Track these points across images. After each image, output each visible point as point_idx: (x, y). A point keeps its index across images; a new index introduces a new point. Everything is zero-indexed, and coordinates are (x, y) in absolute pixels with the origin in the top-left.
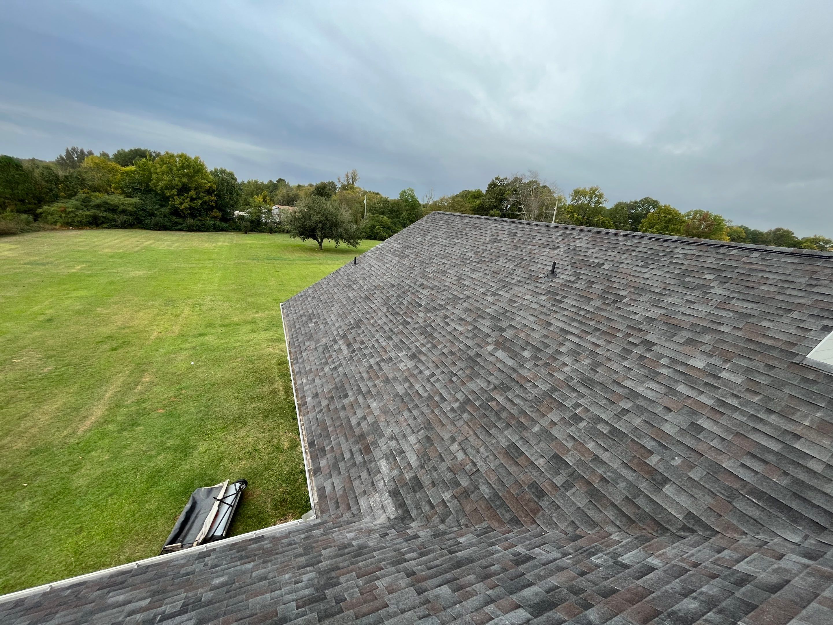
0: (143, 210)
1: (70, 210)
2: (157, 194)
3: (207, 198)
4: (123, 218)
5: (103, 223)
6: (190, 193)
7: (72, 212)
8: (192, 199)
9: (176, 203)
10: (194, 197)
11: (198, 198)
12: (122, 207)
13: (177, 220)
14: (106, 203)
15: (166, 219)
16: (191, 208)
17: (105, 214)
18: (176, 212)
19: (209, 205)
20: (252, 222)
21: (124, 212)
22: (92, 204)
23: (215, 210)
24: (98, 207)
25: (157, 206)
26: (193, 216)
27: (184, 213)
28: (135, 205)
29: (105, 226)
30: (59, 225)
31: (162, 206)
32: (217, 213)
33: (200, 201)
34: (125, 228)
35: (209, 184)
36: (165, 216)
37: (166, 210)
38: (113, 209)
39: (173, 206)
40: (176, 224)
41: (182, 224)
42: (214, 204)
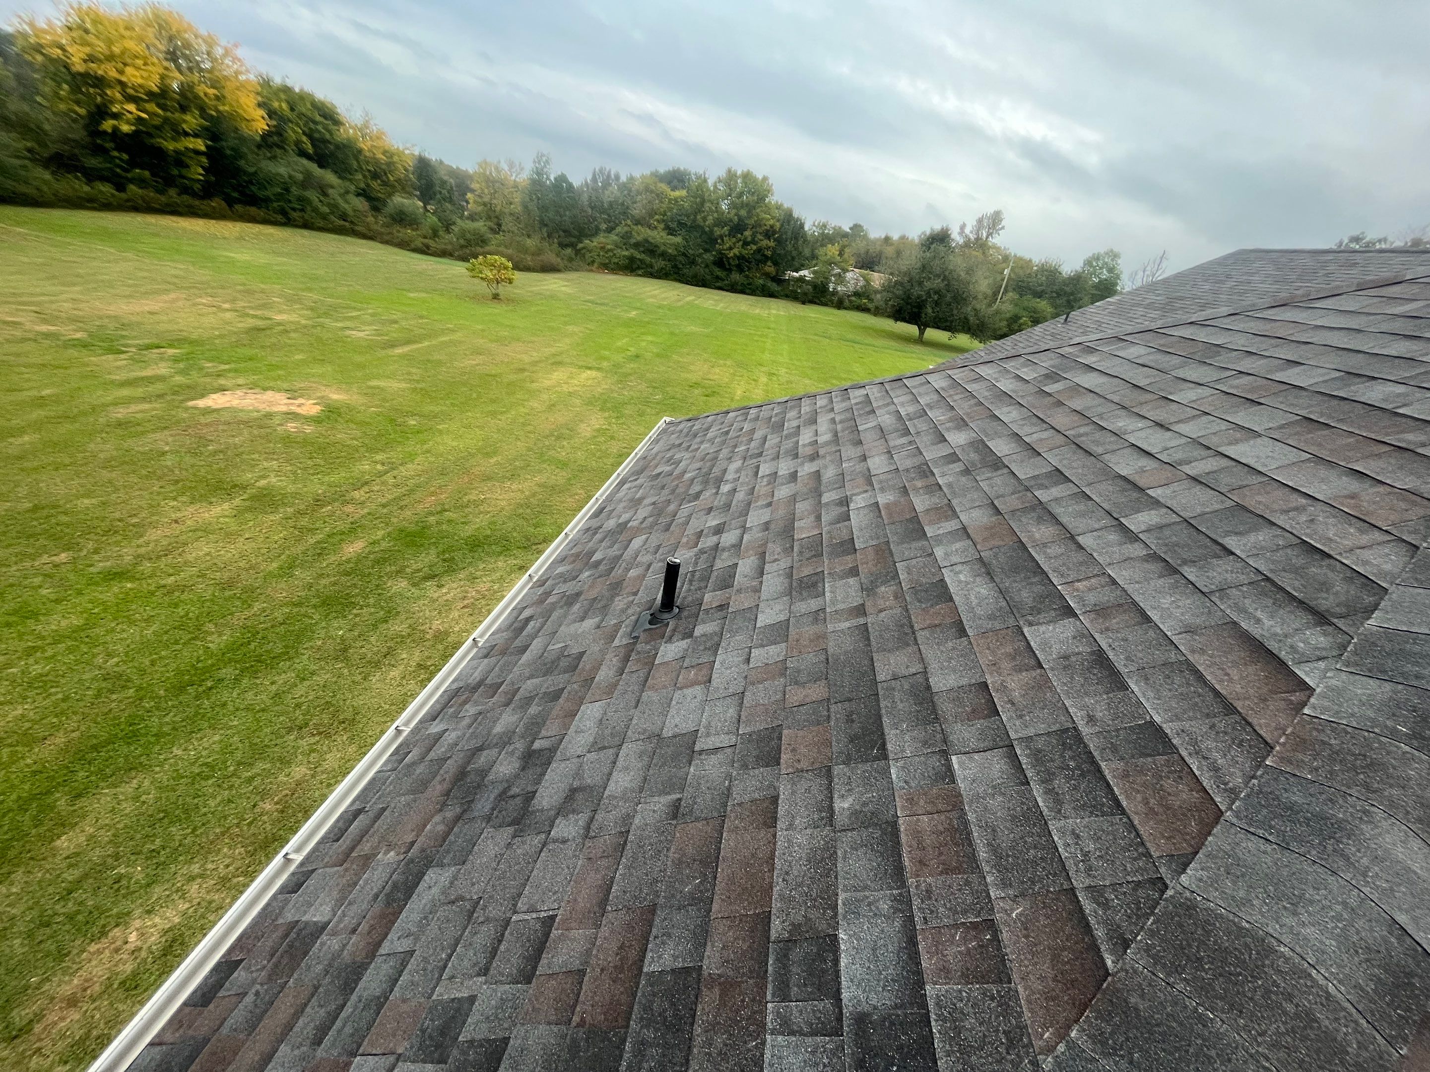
0: (684, 254)
1: (609, 247)
2: (704, 232)
4: (659, 264)
5: (639, 268)
6: (745, 233)
7: (611, 250)
8: (745, 244)
9: (725, 247)
10: (749, 239)
11: (754, 242)
12: (662, 248)
13: (719, 274)
14: (647, 241)
15: (707, 270)
16: (741, 257)
17: (643, 256)
18: (721, 262)
19: (764, 255)
20: (815, 287)
21: (663, 255)
22: (633, 241)
23: (769, 263)
24: (637, 245)
25: (701, 251)
26: (740, 269)
27: (729, 264)
28: (676, 246)
29: (640, 272)
30: (596, 265)
31: (706, 250)
32: (770, 268)
34: (660, 278)
35: (772, 222)
36: (707, 266)
37: (709, 257)
38: (651, 249)
39: (720, 252)
40: (718, 278)
41: (723, 280)
42: (769, 253)
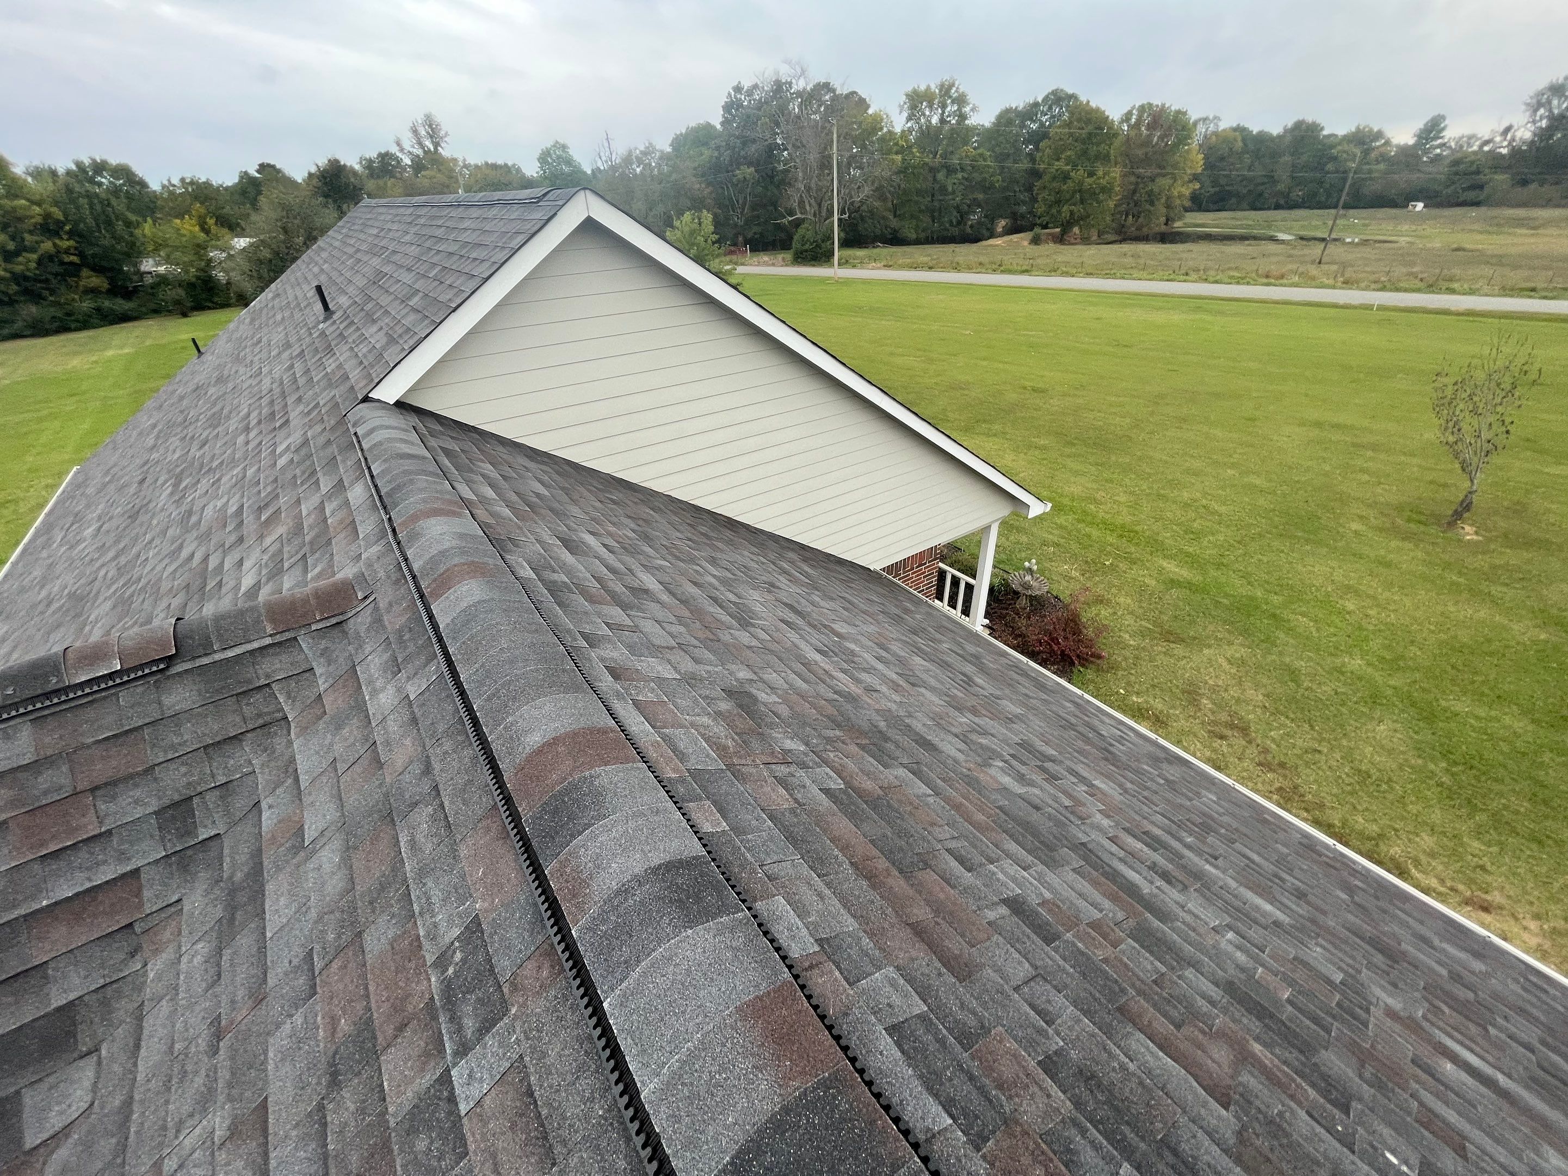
16: (18, 278)
19: (61, 262)
23: (85, 272)
26: (31, 296)
32: (92, 280)
33: (34, 256)
42: (74, 258)
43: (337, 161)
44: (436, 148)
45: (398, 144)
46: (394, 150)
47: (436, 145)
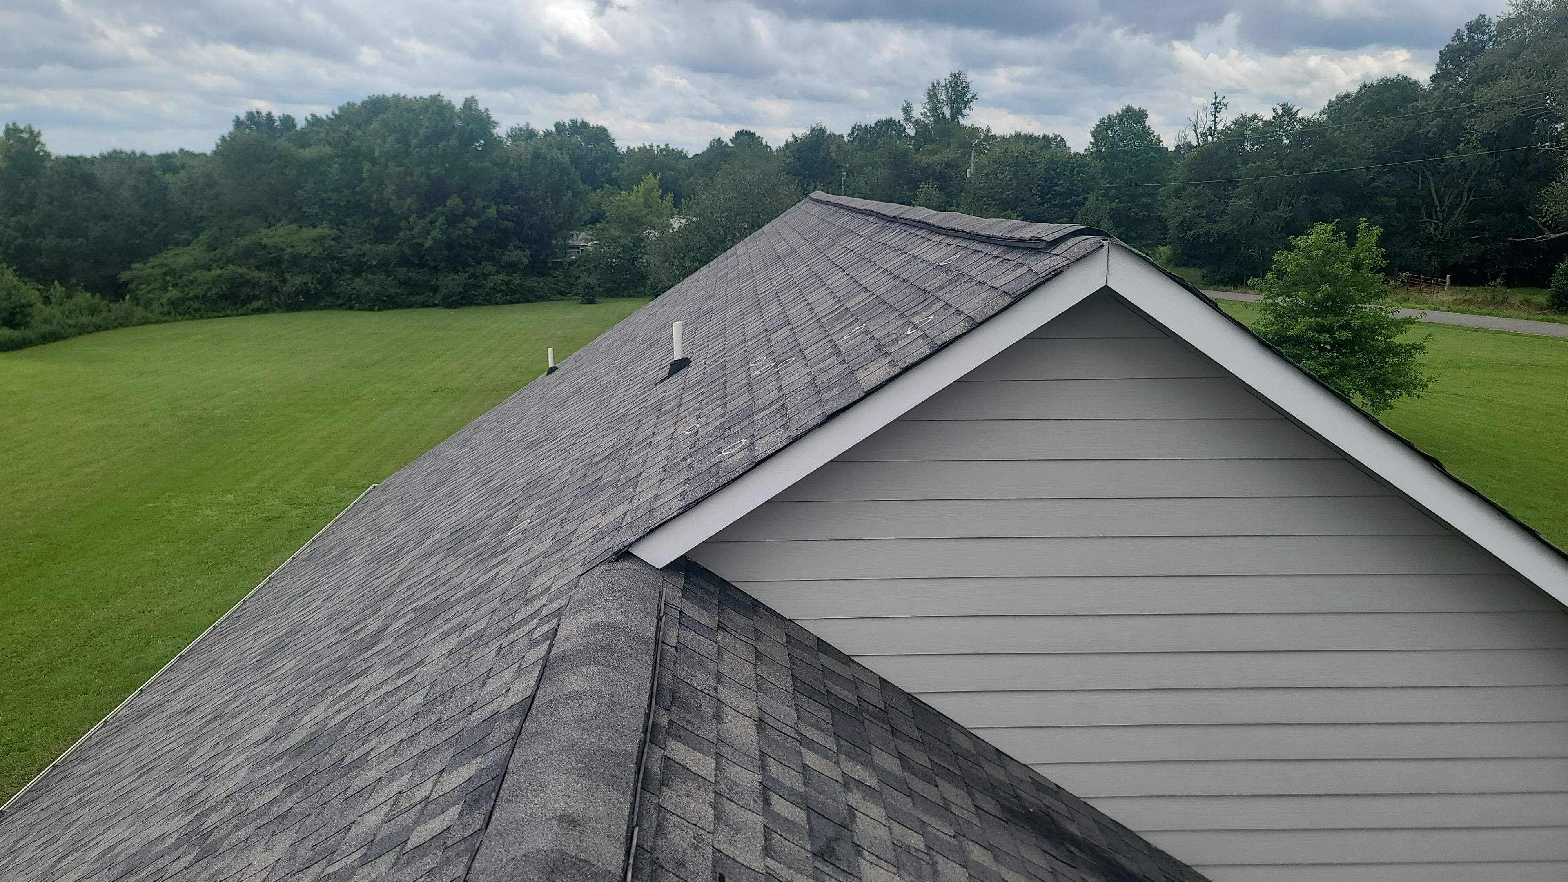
0: (338, 255)
2: (373, 213)
3: (492, 211)
4: (293, 284)
6: (449, 202)
8: (453, 219)
9: (416, 231)
10: (459, 210)
11: (470, 213)
13: (416, 279)
14: (262, 246)
15: (391, 277)
16: (451, 244)
17: (256, 275)
18: (413, 257)
19: (497, 230)
23: (513, 243)
24: (241, 257)
27: (433, 259)
28: (320, 244)
32: (517, 252)
33: (474, 223)
38: (271, 259)
39: (407, 240)
40: (416, 288)
42: (509, 226)
43: (822, 131)
44: (954, 118)
45: (907, 111)
46: (898, 115)
47: (957, 112)
